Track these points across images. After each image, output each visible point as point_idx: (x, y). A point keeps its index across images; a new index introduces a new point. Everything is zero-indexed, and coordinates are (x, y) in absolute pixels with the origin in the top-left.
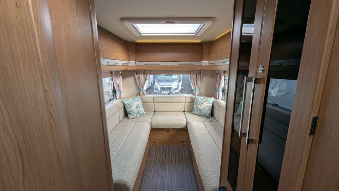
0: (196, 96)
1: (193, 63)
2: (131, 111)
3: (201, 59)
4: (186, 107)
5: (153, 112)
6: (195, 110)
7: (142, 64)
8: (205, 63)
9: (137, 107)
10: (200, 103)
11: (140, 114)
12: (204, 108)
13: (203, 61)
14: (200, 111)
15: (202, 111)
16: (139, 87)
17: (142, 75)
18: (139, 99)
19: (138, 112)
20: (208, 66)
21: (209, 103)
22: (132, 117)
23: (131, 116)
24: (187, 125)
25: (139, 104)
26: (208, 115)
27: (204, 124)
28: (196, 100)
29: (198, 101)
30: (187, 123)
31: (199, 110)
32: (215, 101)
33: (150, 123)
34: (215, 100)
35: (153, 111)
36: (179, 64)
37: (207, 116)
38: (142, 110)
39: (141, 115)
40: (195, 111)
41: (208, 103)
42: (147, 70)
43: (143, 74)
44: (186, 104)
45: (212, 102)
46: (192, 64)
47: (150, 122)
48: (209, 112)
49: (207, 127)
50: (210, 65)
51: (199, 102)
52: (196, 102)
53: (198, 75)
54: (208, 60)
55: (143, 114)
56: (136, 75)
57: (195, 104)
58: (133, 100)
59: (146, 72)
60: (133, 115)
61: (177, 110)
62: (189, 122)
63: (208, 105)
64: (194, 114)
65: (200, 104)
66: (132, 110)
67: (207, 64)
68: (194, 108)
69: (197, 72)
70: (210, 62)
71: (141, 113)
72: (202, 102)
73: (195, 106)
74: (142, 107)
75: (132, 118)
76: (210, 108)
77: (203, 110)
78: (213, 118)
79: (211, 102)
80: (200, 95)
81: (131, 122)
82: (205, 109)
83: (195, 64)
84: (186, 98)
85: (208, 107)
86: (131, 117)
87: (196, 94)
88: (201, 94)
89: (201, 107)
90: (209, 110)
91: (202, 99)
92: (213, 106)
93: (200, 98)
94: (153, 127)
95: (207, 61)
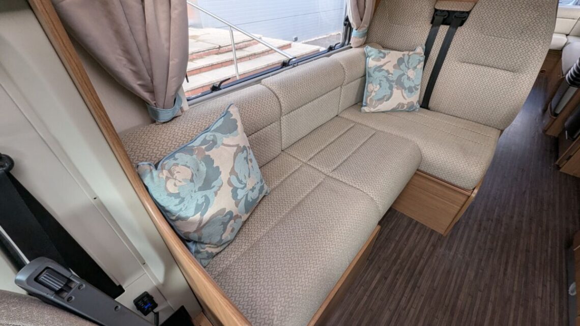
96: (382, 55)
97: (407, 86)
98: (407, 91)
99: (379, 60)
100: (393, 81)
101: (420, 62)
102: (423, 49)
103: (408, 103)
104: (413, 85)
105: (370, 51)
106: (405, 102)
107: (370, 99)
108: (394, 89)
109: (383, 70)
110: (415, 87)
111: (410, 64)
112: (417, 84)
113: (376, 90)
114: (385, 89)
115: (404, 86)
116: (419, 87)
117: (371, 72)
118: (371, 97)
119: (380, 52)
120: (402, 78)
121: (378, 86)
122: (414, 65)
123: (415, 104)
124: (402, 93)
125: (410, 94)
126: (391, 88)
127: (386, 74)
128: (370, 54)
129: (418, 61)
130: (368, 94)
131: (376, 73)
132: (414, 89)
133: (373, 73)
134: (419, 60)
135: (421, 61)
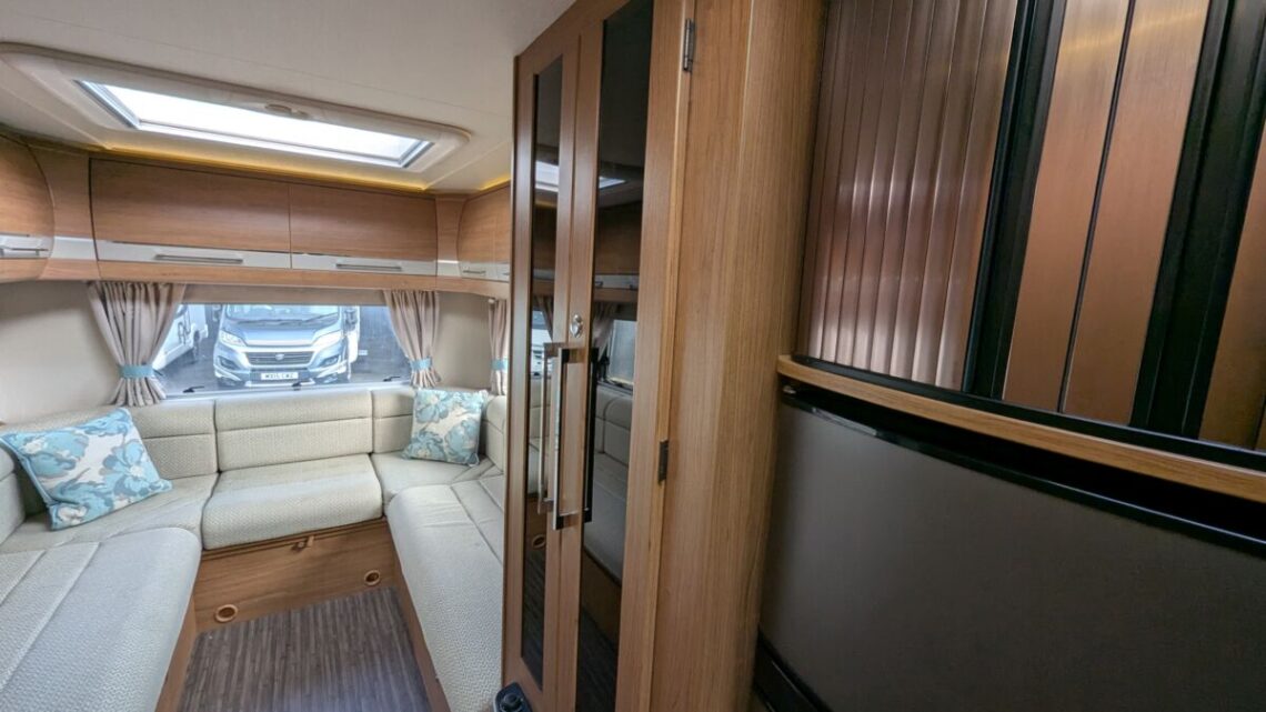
0: (420, 389)
1: (399, 263)
2: (73, 485)
3: (432, 253)
4: (377, 433)
5: (215, 476)
6: (417, 440)
7: (135, 257)
8: (449, 267)
9: (109, 462)
10: (435, 413)
11: (134, 494)
12: (450, 432)
13: (440, 261)
14: (437, 443)
15: (444, 444)
16: (122, 363)
17: (140, 305)
18: (122, 420)
19: (121, 488)
20: (460, 280)
21: (469, 409)
22: (81, 513)
23: (73, 512)
24: (383, 504)
25: (123, 446)
26: (467, 455)
27: (452, 489)
28: (419, 403)
29: (428, 405)
30: (386, 498)
31: (431, 441)
32: (489, 403)
33: (197, 530)
34: (492, 397)
35: (215, 469)
36: (339, 266)
37: (464, 459)
38: (143, 471)
39: (139, 497)
40: (416, 446)
41: (465, 410)
42: (171, 285)
43: (147, 300)
44: (379, 421)
45: (478, 406)
46: (399, 268)
47: (195, 521)
48: (471, 444)
49: (465, 501)
50: (466, 275)
51: (430, 411)
52: (421, 411)
53: (422, 309)
54: (458, 259)
55: (151, 492)
56: (98, 306)
57: (415, 419)
58: (82, 432)
59: (164, 292)
60: (87, 506)
61: (338, 452)
62: (394, 492)
63: (465, 418)
64: (413, 458)
65: (436, 418)
66: (75, 480)
67: (457, 274)
68: (413, 436)
69: (419, 297)
70: (467, 266)
71: (136, 487)
72: (442, 409)
73: (416, 427)
74: (145, 457)
75: (76, 522)
76: (474, 429)
77: (448, 438)
78: (485, 464)
79: (476, 406)
80: (437, 382)
81: (74, 541)
82: (456, 434)
83: (410, 267)
84: (377, 398)
85: (465, 424)
86: (73, 517)
87: (418, 382)
88: (439, 380)
89: (440, 429)
90: (470, 438)
91: (444, 400)
92: (484, 423)
93: (432, 397)
94: (213, 544)
95: (456, 262)
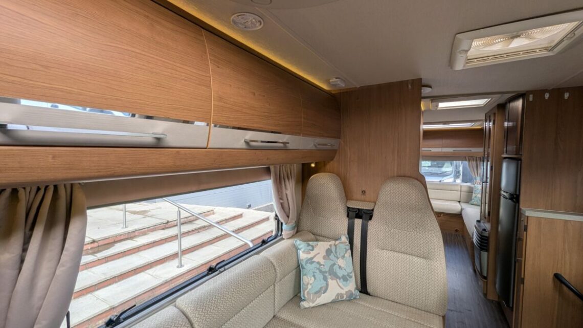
96: (310, 248)
97: (340, 275)
98: (342, 280)
99: (308, 253)
100: (326, 272)
101: (346, 251)
102: (347, 238)
103: (346, 292)
104: (347, 273)
105: (299, 245)
106: (343, 292)
107: (308, 292)
108: (328, 280)
109: (314, 262)
110: (348, 275)
111: (338, 254)
112: (350, 271)
113: (311, 282)
114: (320, 280)
115: (338, 276)
116: (353, 274)
117: (304, 264)
118: (308, 290)
119: (309, 245)
120: (335, 267)
121: (313, 278)
122: (342, 254)
123: (354, 292)
124: (338, 283)
125: (345, 282)
126: (325, 279)
127: (318, 266)
128: (300, 247)
129: (345, 250)
130: (304, 287)
131: (308, 265)
132: (348, 277)
133: (306, 265)
134: (345, 248)
135: (348, 250)
